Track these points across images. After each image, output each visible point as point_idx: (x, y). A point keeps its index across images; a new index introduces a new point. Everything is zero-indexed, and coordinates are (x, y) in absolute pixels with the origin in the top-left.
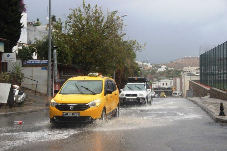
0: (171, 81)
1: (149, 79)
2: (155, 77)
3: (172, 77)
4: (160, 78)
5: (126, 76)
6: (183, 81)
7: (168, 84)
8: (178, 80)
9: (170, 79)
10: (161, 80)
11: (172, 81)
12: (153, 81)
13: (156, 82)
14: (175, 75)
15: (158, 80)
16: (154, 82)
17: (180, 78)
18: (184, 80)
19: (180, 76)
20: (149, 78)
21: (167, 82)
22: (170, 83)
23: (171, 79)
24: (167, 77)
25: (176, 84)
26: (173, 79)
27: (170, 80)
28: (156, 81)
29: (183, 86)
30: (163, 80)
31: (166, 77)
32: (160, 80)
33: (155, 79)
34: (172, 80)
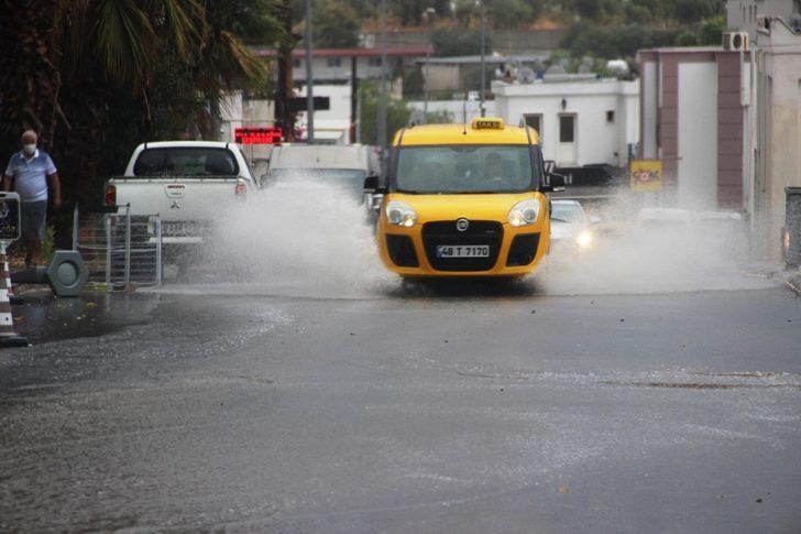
0: (621, 97)
1: (376, 71)
2: (446, 48)
3: (625, 48)
4: (496, 56)
5: (110, 37)
6: (749, 94)
7: (582, 129)
8: (695, 79)
9: (602, 74)
10: (508, 78)
11: (632, 87)
12: (415, 89)
13: (454, 106)
14: (664, 27)
15: (480, 83)
16: (434, 106)
17: (712, 57)
18: (766, 82)
19: (715, 36)
20: (375, 60)
21: (570, 109)
22: (610, 116)
23: (619, 64)
24: (578, 54)
25: (674, 124)
26: (634, 73)
27: (608, 85)
28: (447, 95)
29: (750, 142)
30: (526, 81)
31: (566, 44)
32: (496, 87)
33: (441, 74)
34: (627, 77)
